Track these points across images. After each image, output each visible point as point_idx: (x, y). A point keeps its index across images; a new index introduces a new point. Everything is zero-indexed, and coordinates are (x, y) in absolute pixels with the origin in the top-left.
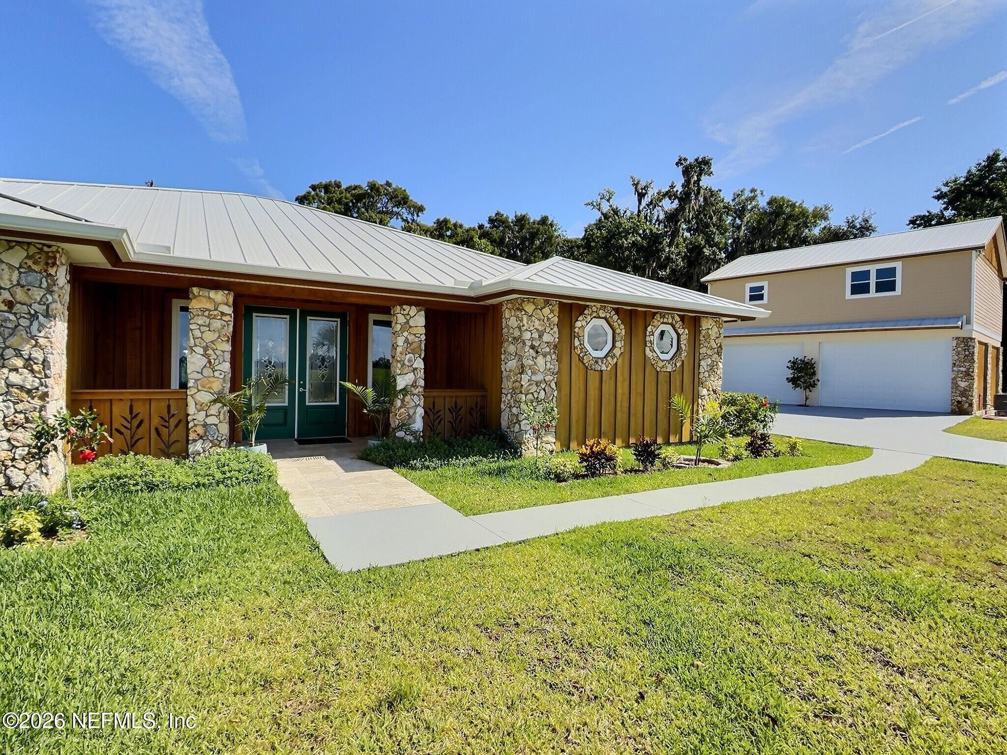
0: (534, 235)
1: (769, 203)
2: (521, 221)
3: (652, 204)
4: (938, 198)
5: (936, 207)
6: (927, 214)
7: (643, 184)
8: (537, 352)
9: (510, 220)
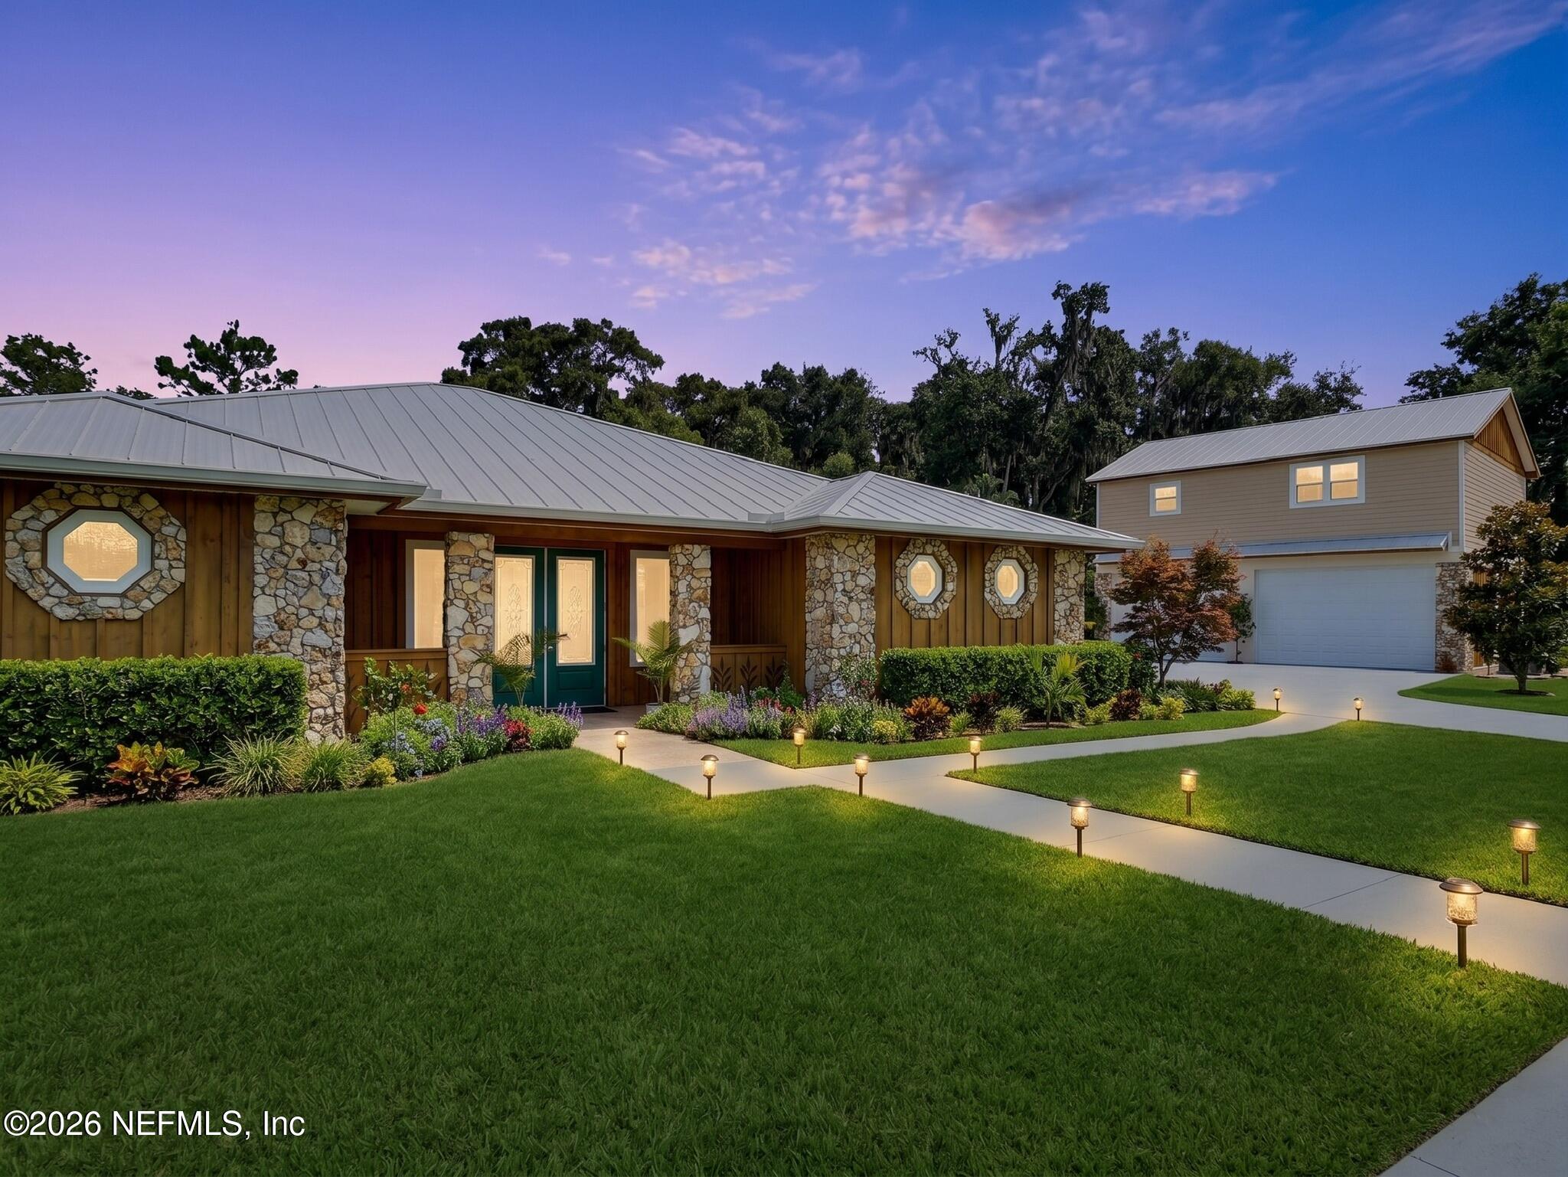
0: (834, 399)
1: (1197, 352)
2: (815, 375)
3: (1019, 352)
4: (1450, 344)
5: (1448, 358)
6: (1434, 370)
7: (1003, 320)
8: (851, 599)
9: (796, 374)
